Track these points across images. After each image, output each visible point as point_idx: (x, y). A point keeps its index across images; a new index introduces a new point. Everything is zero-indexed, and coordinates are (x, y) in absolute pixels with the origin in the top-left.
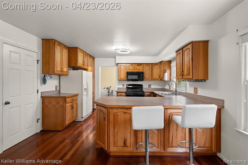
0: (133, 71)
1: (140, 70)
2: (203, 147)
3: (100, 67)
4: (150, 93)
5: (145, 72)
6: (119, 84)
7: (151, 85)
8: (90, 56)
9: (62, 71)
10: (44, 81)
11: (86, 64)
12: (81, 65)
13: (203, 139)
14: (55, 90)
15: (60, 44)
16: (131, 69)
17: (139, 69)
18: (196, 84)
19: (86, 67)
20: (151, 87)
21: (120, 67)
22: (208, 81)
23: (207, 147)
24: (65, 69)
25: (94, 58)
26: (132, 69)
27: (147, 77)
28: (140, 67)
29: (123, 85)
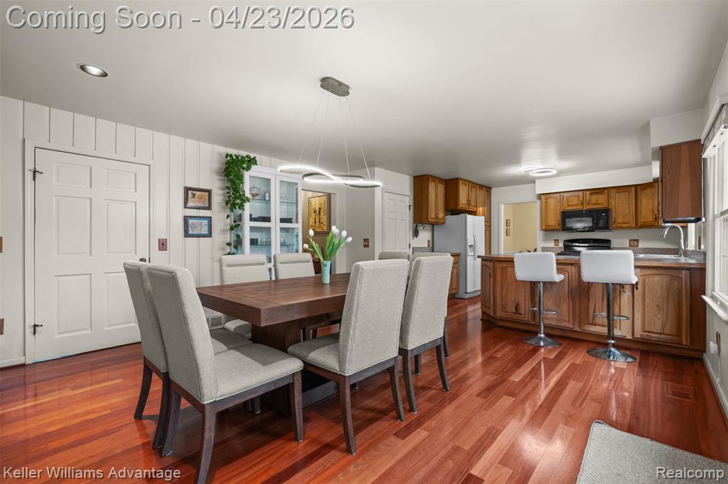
0: (579, 207)
1: (598, 204)
2: (661, 334)
3: (502, 206)
5: (613, 209)
6: (546, 239)
7: (637, 241)
8: (481, 186)
9: (437, 218)
10: (416, 233)
11: (473, 203)
12: (464, 206)
13: (658, 319)
14: (427, 246)
15: (435, 178)
16: (574, 204)
17: (601, 201)
19: (474, 209)
20: (637, 246)
21: (547, 202)
23: (667, 334)
24: (441, 215)
25: (488, 189)
26: (576, 202)
27: (620, 220)
28: (601, 196)
29: (556, 241)
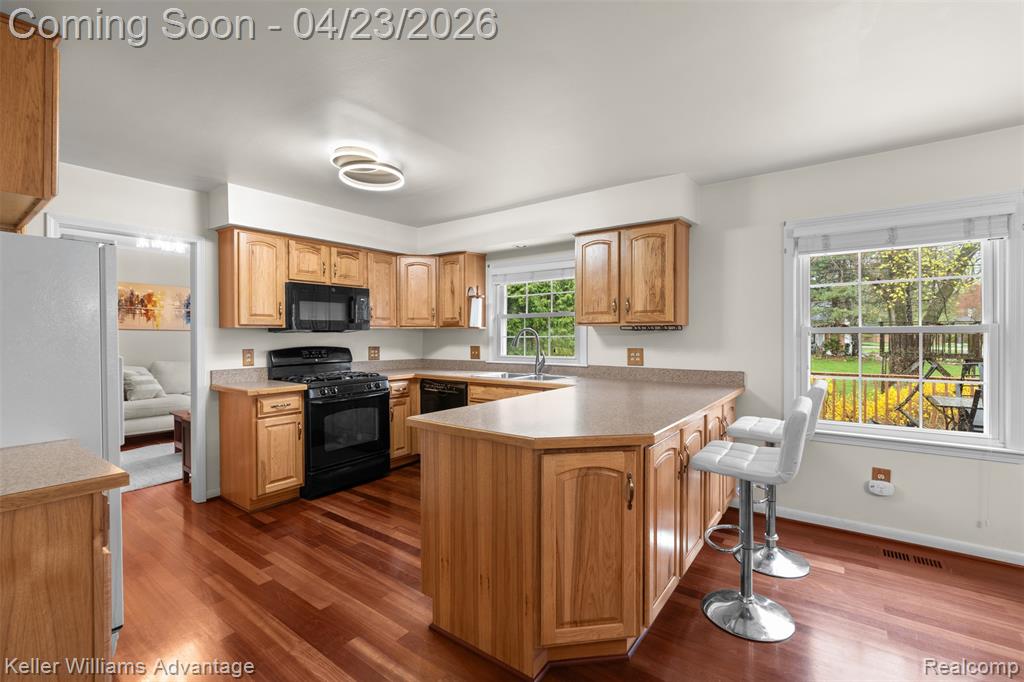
0: (319, 278)
1: (350, 277)
4: (405, 383)
6: (220, 351)
7: (377, 348)
16: (310, 270)
17: (347, 273)
18: (637, 340)
20: (378, 358)
21: (251, 252)
22: (686, 331)
26: (315, 268)
27: (379, 312)
28: (353, 262)
29: (248, 353)
